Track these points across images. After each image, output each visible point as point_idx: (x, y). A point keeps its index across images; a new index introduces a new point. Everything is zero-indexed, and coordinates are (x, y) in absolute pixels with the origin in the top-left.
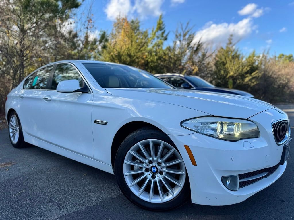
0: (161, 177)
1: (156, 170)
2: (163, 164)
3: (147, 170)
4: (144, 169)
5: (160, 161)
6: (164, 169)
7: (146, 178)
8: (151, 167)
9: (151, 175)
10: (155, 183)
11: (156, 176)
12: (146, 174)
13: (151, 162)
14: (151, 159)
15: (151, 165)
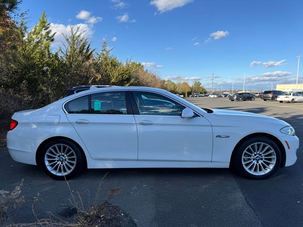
0: (262, 161)
1: (259, 158)
2: (263, 155)
3: (254, 159)
4: (252, 160)
5: (261, 153)
6: (264, 157)
7: (254, 164)
8: (256, 158)
9: (256, 161)
10: (259, 165)
11: (259, 161)
12: (254, 162)
13: (255, 155)
14: (255, 153)
15: (256, 157)
